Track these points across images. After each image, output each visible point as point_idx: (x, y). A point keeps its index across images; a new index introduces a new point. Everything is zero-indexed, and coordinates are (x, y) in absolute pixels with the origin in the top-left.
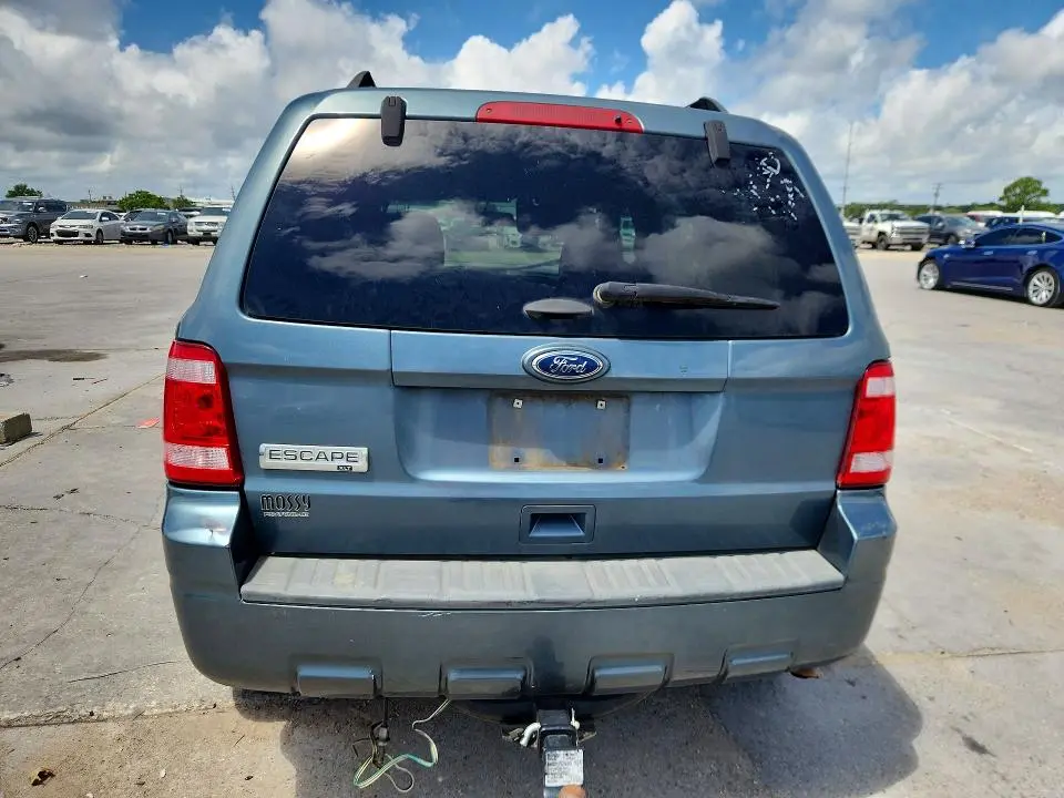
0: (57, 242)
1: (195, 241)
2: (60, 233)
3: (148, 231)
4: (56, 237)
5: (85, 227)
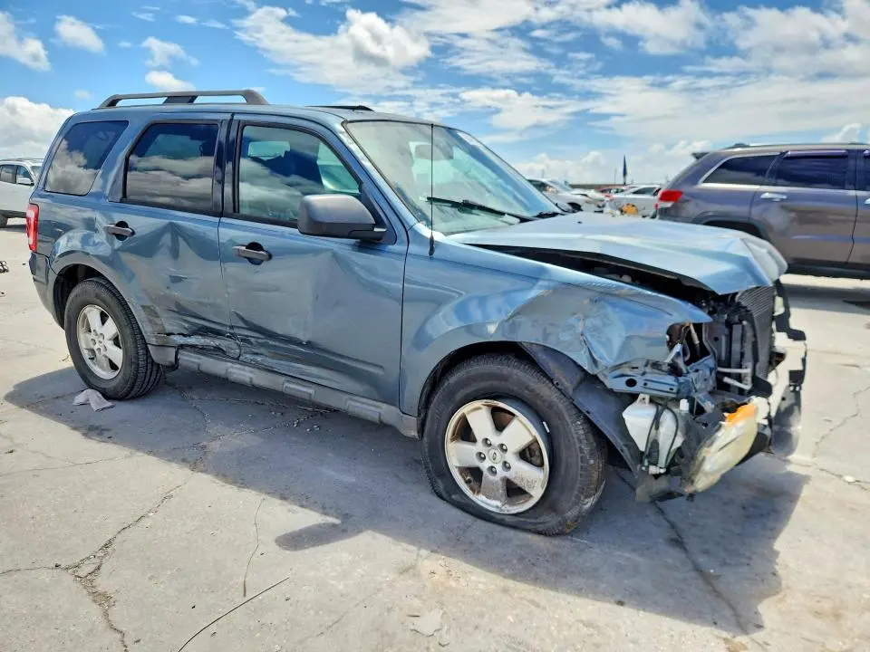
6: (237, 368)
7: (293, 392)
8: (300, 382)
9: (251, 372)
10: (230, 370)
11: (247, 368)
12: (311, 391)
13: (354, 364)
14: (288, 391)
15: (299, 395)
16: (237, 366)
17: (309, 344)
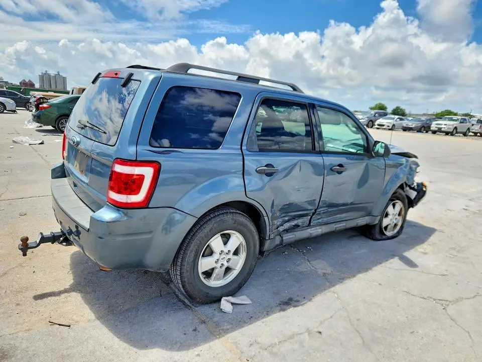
0: (378, 128)
1: (434, 132)
2: (378, 125)
3: (413, 126)
4: (377, 126)
5: (387, 123)
6: (313, 230)
7: (339, 228)
8: (339, 223)
9: (320, 228)
10: (311, 232)
11: (318, 228)
12: (344, 224)
13: (360, 205)
14: (337, 229)
15: (342, 228)
16: (313, 229)
17: (352, 204)
